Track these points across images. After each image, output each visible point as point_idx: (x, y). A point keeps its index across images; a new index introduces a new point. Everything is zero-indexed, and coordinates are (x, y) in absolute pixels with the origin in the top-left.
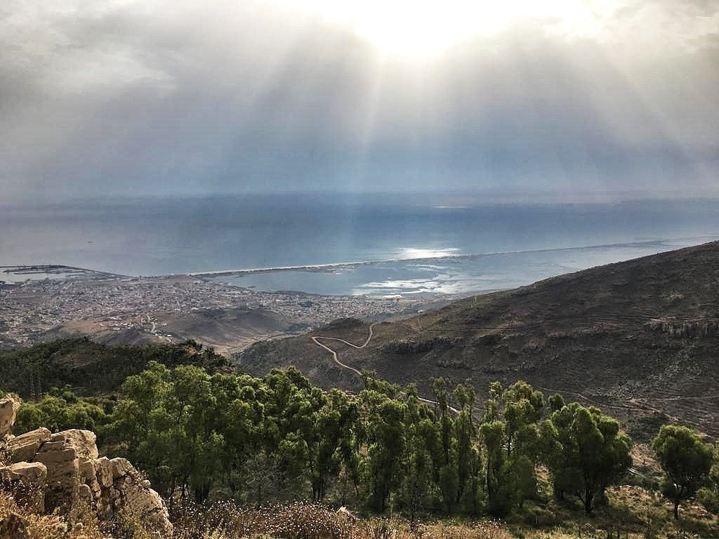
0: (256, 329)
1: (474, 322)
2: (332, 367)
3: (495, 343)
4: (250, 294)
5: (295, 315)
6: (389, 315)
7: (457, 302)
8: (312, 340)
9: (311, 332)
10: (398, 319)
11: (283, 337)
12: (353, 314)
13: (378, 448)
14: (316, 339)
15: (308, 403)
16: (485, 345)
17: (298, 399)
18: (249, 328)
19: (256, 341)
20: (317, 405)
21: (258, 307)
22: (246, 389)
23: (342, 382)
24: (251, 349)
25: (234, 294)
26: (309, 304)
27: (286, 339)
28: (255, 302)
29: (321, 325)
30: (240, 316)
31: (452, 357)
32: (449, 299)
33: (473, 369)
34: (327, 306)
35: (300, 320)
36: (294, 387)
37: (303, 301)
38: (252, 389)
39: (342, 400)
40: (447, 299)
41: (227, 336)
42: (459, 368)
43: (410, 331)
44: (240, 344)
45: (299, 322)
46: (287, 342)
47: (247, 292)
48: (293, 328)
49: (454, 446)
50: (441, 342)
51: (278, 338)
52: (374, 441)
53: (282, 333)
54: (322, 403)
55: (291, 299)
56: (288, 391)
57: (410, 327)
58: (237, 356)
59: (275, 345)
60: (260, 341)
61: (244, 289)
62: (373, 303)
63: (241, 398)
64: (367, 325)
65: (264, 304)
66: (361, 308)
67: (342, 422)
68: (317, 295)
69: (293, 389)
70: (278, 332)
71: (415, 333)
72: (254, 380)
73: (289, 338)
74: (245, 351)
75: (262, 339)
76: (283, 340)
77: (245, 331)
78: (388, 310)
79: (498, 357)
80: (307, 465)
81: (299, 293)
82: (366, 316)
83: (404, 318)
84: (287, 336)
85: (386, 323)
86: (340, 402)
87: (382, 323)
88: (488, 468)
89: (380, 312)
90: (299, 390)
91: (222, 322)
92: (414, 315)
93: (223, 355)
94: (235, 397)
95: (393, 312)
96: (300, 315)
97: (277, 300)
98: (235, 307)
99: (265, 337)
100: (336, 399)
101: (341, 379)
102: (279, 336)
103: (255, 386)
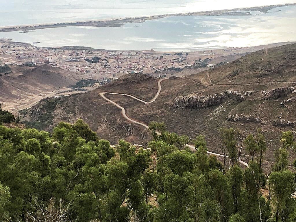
0: (42, 85)
1: (265, 75)
2: (120, 122)
3: (285, 96)
4: (35, 50)
5: (82, 71)
6: (179, 70)
7: (247, 55)
8: (99, 96)
9: (99, 88)
10: (187, 73)
11: (71, 93)
12: (140, 69)
13: (166, 199)
14: (104, 95)
15: (96, 154)
16: (275, 99)
17: (85, 151)
18: (36, 85)
19: (43, 98)
20: (104, 157)
21: (43, 63)
22: (31, 141)
23: (131, 137)
24: (38, 106)
25: (19, 50)
26: (96, 60)
27: (73, 95)
28: (40, 58)
29: (108, 81)
30: (27, 73)
31: (241, 111)
32: (240, 53)
33: (263, 122)
34: (114, 62)
35: (87, 77)
36: (81, 140)
37: (90, 57)
38: (38, 141)
39: (130, 151)
40: (237, 53)
41: (14, 92)
42: (248, 122)
43: (199, 85)
44: (27, 101)
45: (86, 78)
46: (75, 99)
47: (32, 48)
48: (81, 84)
49: (244, 196)
50: (231, 96)
51: (65, 94)
52: (162, 191)
53: (70, 89)
54: (109, 154)
55: (77, 54)
56: (76, 144)
57: (199, 82)
58: (24, 113)
59: (62, 101)
60: (48, 98)
61: (29, 45)
62: (162, 57)
63: (27, 151)
64: (155, 80)
65: (50, 61)
66: (150, 63)
67: (130, 174)
68: (104, 50)
69: (80, 141)
70: (65, 89)
71: (204, 88)
72: (41, 133)
73: (76, 94)
74: (33, 107)
75: (50, 95)
76: (71, 96)
77: (31, 87)
78: (176, 65)
79: (288, 110)
80: (96, 216)
81: (86, 49)
82: (154, 71)
83: (193, 72)
84: (75, 92)
85: (174, 78)
86: (128, 154)
87: (170, 78)
88: (276, 216)
89: (169, 67)
90: (86, 142)
91: (7, 78)
92: (203, 69)
93: (10, 111)
94: (20, 150)
95: (182, 67)
96: (87, 71)
97: (64, 56)
98: (21, 64)
99: (52, 94)
100: (124, 150)
101: (130, 135)
102: (66, 92)
103: (42, 139)
